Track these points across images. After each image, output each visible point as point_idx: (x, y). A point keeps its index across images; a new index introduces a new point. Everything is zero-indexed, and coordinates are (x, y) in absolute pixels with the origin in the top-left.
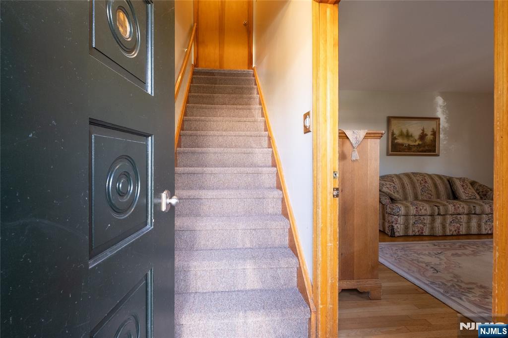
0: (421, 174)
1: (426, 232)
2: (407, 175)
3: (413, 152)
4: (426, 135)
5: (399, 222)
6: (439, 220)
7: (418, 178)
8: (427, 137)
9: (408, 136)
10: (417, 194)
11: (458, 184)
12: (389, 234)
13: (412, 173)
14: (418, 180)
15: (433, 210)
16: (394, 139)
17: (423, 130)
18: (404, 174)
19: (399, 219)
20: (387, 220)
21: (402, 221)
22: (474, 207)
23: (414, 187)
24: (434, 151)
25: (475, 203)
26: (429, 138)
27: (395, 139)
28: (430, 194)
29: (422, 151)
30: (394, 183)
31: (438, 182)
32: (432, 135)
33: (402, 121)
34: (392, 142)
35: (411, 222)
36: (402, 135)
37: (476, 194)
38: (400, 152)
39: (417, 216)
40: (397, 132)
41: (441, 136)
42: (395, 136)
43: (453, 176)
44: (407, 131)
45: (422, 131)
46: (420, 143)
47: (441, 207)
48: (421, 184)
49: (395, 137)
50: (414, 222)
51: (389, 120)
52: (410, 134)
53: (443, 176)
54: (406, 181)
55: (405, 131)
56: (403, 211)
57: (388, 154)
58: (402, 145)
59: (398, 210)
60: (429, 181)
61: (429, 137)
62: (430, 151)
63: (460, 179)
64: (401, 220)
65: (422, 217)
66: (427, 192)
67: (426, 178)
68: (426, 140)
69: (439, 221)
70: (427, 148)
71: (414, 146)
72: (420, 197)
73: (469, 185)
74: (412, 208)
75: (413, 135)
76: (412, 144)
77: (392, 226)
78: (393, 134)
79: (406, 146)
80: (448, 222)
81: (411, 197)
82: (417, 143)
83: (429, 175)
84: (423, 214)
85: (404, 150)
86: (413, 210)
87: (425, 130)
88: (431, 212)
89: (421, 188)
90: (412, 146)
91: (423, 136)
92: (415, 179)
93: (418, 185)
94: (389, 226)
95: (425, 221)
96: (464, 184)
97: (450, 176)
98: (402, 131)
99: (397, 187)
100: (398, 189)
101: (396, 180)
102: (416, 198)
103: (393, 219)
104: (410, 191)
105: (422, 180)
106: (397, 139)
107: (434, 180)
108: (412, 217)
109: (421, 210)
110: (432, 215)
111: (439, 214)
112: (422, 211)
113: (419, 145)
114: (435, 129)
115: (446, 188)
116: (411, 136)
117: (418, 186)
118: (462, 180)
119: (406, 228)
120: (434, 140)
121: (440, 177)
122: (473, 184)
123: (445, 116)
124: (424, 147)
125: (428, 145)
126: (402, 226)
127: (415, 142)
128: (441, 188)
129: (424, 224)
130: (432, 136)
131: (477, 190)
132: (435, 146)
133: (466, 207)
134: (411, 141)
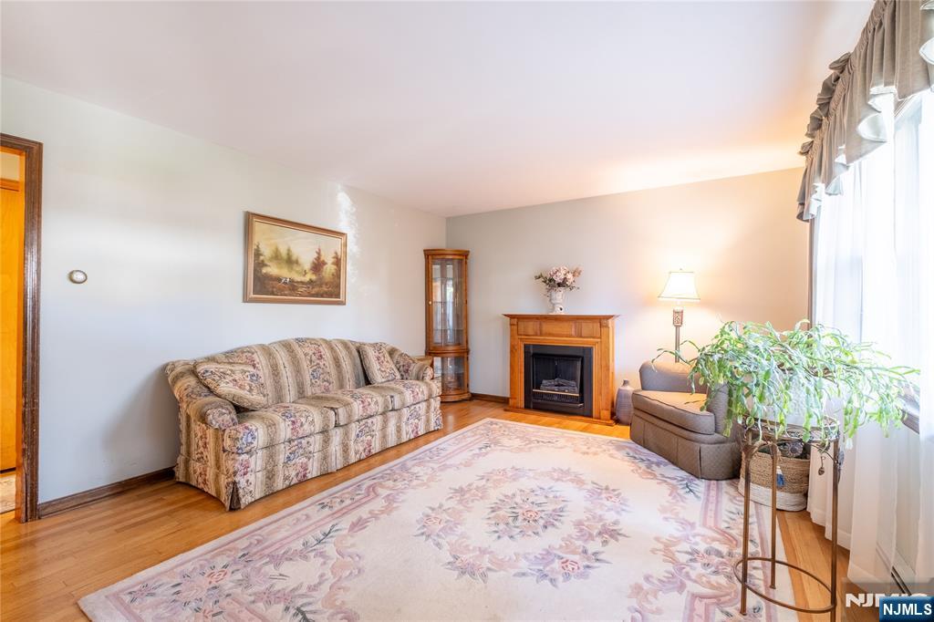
0: (312, 341)
1: (314, 471)
2: (287, 345)
3: (301, 295)
4: (324, 263)
5: (252, 466)
6: (336, 437)
7: (307, 350)
8: (325, 267)
9: (290, 261)
10: (303, 384)
11: (371, 355)
12: (227, 504)
13: (297, 339)
14: (306, 355)
15: (326, 418)
16: (260, 265)
17: (319, 253)
18: (280, 342)
19: (252, 460)
20: (223, 468)
21: (259, 462)
22: (392, 397)
23: (298, 371)
24: (338, 296)
25: (392, 389)
26: (328, 270)
27: (263, 264)
28: (327, 381)
29: (317, 295)
30: (254, 366)
31: (342, 354)
32: (333, 264)
33: (277, 229)
34: (255, 270)
35: (281, 458)
36: (276, 257)
37: (396, 370)
38: (273, 294)
39: (293, 440)
40: (267, 252)
41: (349, 267)
42: (262, 258)
43: (365, 341)
44: (289, 250)
45: (316, 255)
46: (314, 277)
47: (341, 411)
48: (311, 361)
49: (263, 261)
50: (288, 457)
51: (249, 219)
52: (294, 258)
53: (351, 341)
54: (282, 358)
55: (283, 252)
56: (261, 436)
57: (246, 299)
58: (279, 279)
59: (250, 440)
60: (327, 354)
61: (329, 268)
62: (331, 296)
63: (374, 345)
64: (257, 461)
65: (304, 441)
66: (322, 376)
67: (321, 348)
68: (324, 274)
69: (338, 439)
70: (325, 289)
71: (302, 283)
72: (309, 391)
73: (387, 355)
74: (282, 425)
75: (301, 261)
76: (298, 278)
77: (234, 483)
78: (258, 254)
79: (285, 283)
80: (353, 436)
81: (290, 394)
82: (307, 278)
83: (328, 343)
84: (308, 432)
85: (281, 292)
86: (284, 430)
87: (322, 253)
88: (322, 426)
89: (311, 370)
90: (297, 282)
91: (318, 266)
92: (299, 352)
93: (305, 364)
94: (228, 484)
95: (311, 449)
96: (380, 355)
97: (361, 341)
98: (277, 249)
99: (261, 374)
100: (262, 380)
101: (260, 359)
102: (301, 394)
103: (237, 465)
104: (290, 380)
105: (314, 354)
106: (266, 265)
107: (335, 352)
108: (282, 446)
109: (302, 425)
110: (324, 431)
111: (337, 425)
112: (306, 427)
113: (311, 281)
114: (339, 254)
115: (355, 365)
116: (297, 262)
117: (305, 367)
118: (378, 347)
119: (270, 476)
120: (337, 275)
121: (345, 345)
122: (392, 352)
123: (353, 232)
124: (321, 286)
125: (326, 284)
126: (259, 475)
127: (304, 275)
128: (347, 366)
129: (309, 455)
130: (335, 267)
131: (398, 363)
132: (338, 286)
133: (380, 400)
134: (297, 272)
